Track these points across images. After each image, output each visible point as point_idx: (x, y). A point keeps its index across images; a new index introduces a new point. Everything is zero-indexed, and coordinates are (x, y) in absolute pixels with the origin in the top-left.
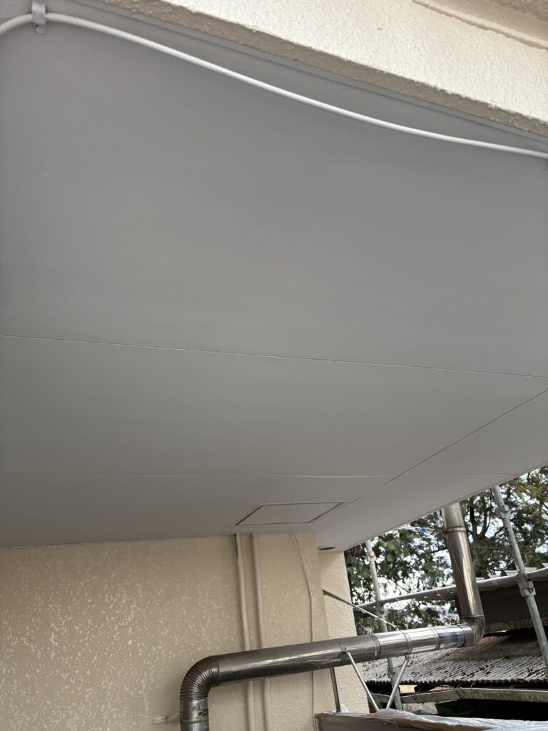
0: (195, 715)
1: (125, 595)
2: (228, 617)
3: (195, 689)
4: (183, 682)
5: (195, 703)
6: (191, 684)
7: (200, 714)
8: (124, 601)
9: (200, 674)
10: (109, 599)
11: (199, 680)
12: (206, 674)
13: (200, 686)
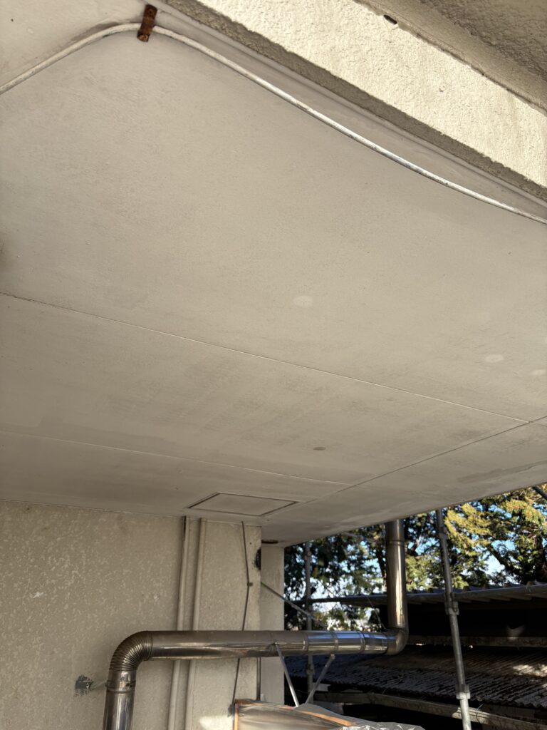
0: (122, 686)
1: (68, 560)
2: (166, 596)
3: (126, 661)
4: (115, 653)
5: (124, 674)
6: (123, 656)
7: (127, 685)
8: (66, 566)
9: (133, 646)
10: (52, 562)
11: (131, 652)
12: (139, 647)
13: (131, 658)
